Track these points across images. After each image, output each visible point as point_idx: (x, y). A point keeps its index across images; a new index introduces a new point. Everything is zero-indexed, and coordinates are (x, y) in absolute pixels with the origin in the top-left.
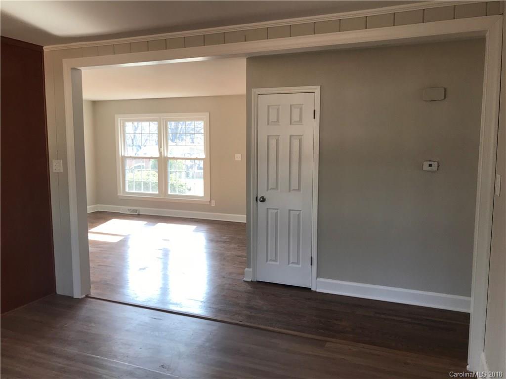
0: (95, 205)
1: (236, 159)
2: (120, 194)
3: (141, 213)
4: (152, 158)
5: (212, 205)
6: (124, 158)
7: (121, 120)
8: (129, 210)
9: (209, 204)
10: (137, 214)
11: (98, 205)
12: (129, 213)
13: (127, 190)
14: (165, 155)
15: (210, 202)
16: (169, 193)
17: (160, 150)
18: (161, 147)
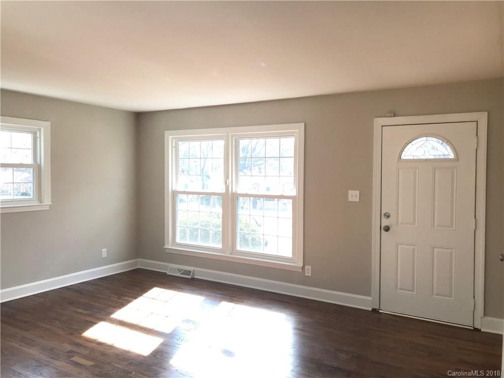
0: (134, 260)
1: (350, 199)
2: (169, 246)
3: (195, 277)
4: (214, 194)
5: (307, 274)
6: (175, 193)
7: (172, 139)
8: (179, 270)
9: (301, 271)
10: (190, 277)
11: (139, 259)
12: (179, 275)
13: (178, 240)
14: (234, 191)
15: (303, 268)
16: (238, 248)
17: (226, 183)
18: (228, 178)
